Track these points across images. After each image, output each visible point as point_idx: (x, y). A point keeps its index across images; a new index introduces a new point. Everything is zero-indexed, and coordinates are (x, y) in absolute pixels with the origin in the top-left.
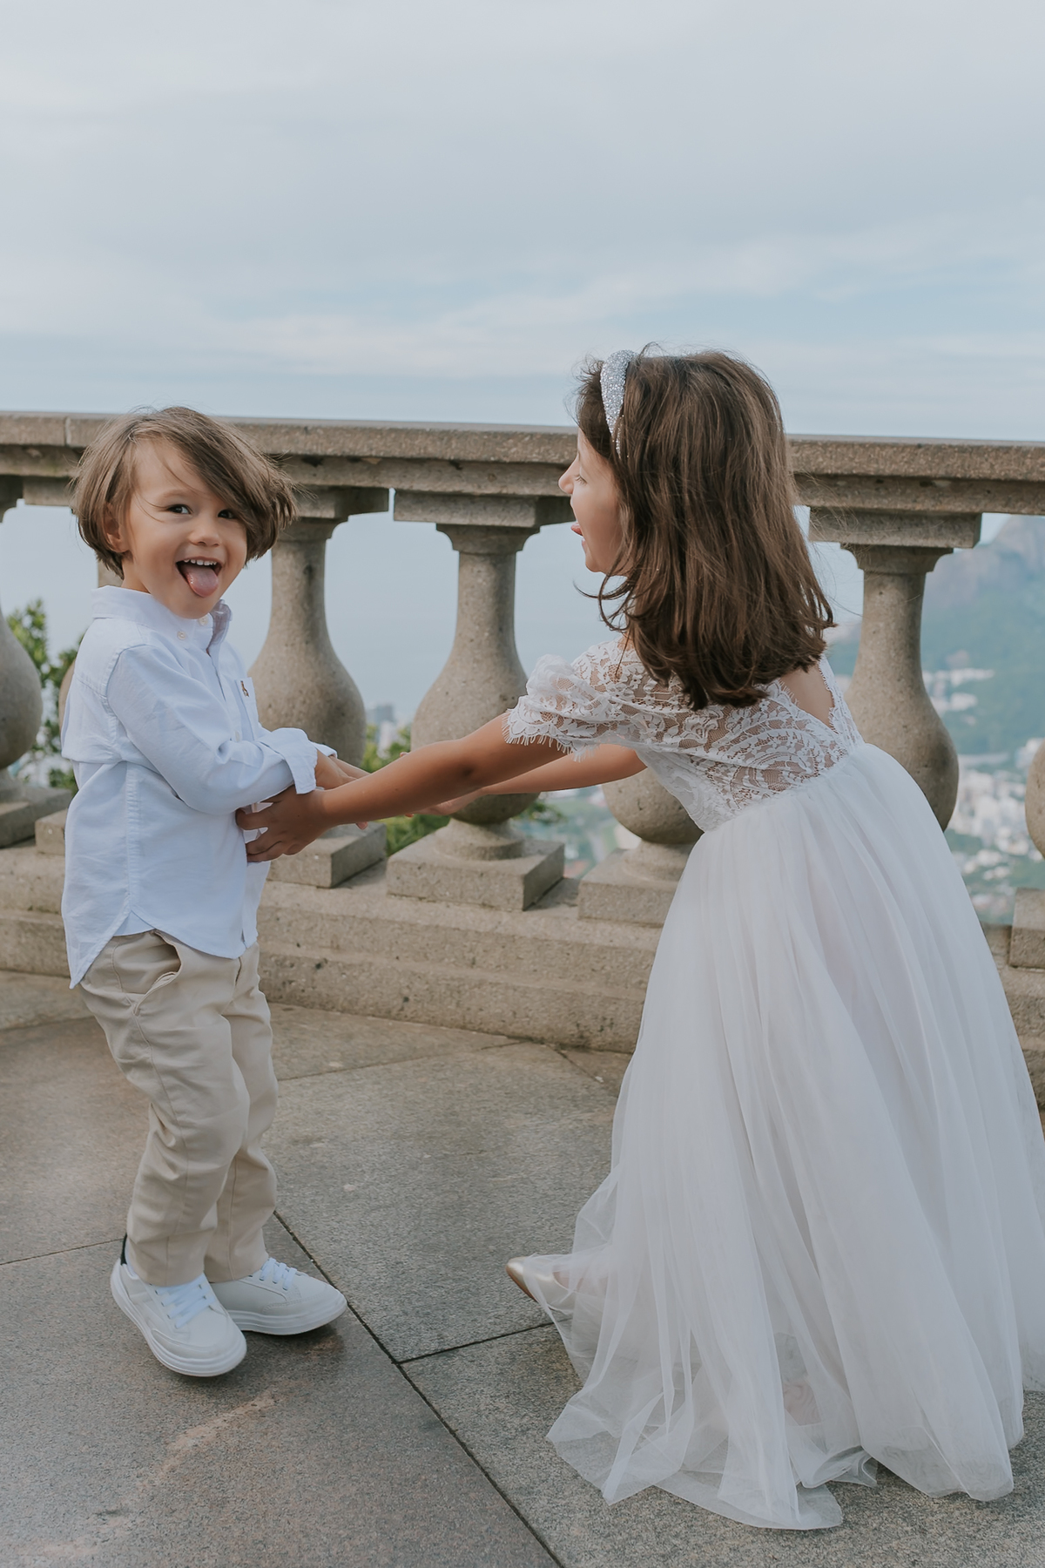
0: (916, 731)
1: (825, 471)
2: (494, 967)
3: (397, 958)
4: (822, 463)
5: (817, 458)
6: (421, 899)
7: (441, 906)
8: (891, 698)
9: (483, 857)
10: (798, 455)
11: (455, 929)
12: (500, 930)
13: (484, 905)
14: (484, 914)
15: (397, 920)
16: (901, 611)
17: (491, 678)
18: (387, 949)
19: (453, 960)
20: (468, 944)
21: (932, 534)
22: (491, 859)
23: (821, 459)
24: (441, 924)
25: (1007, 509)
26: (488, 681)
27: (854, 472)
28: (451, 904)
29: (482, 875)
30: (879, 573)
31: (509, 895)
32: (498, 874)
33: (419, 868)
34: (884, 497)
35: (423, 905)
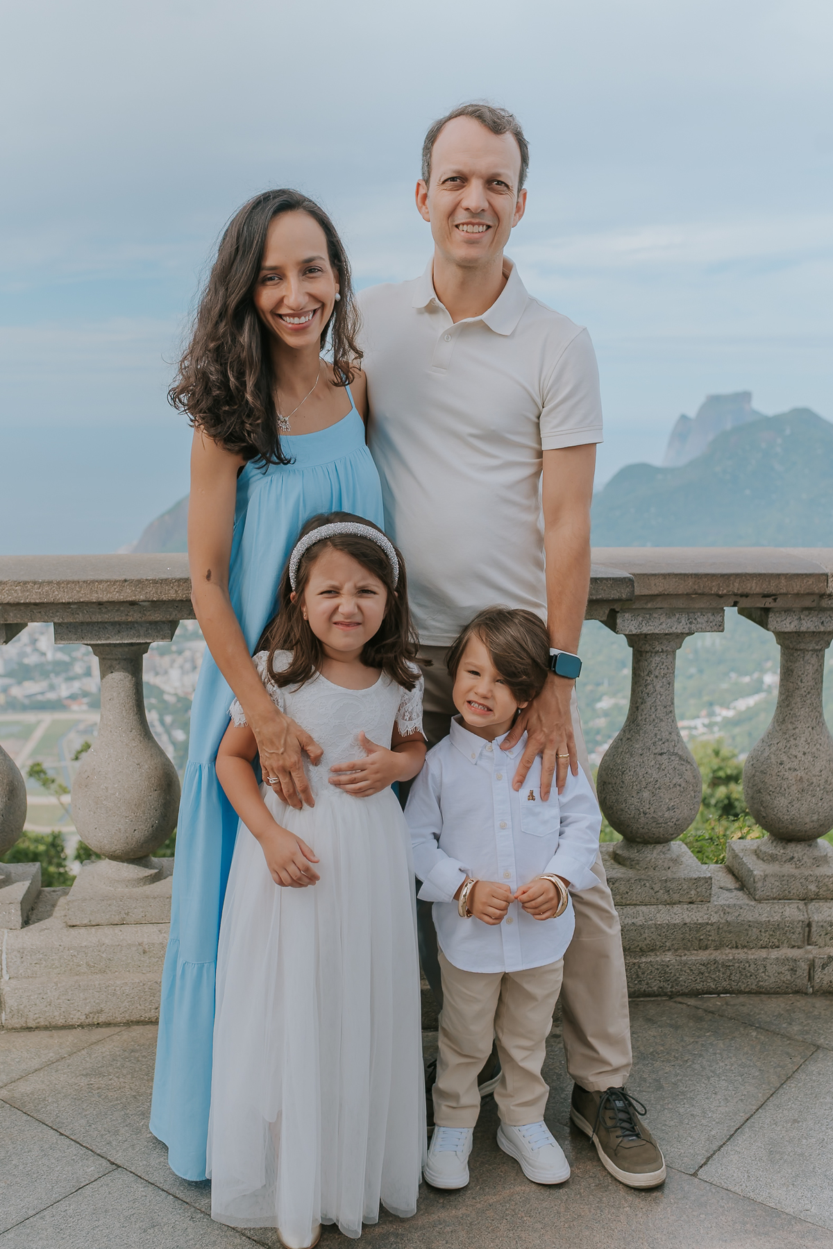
0: (147, 766)
1: (61, 601)
4: (58, 595)
5: (54, 592)
8: (127, 745)
10: (40, 590)
16: (127, 683)
21: (142, 633)
23: (56, 593)
25: (190, 617)
27: (82, 600)
30: (110, 659)
34: (105, 613)
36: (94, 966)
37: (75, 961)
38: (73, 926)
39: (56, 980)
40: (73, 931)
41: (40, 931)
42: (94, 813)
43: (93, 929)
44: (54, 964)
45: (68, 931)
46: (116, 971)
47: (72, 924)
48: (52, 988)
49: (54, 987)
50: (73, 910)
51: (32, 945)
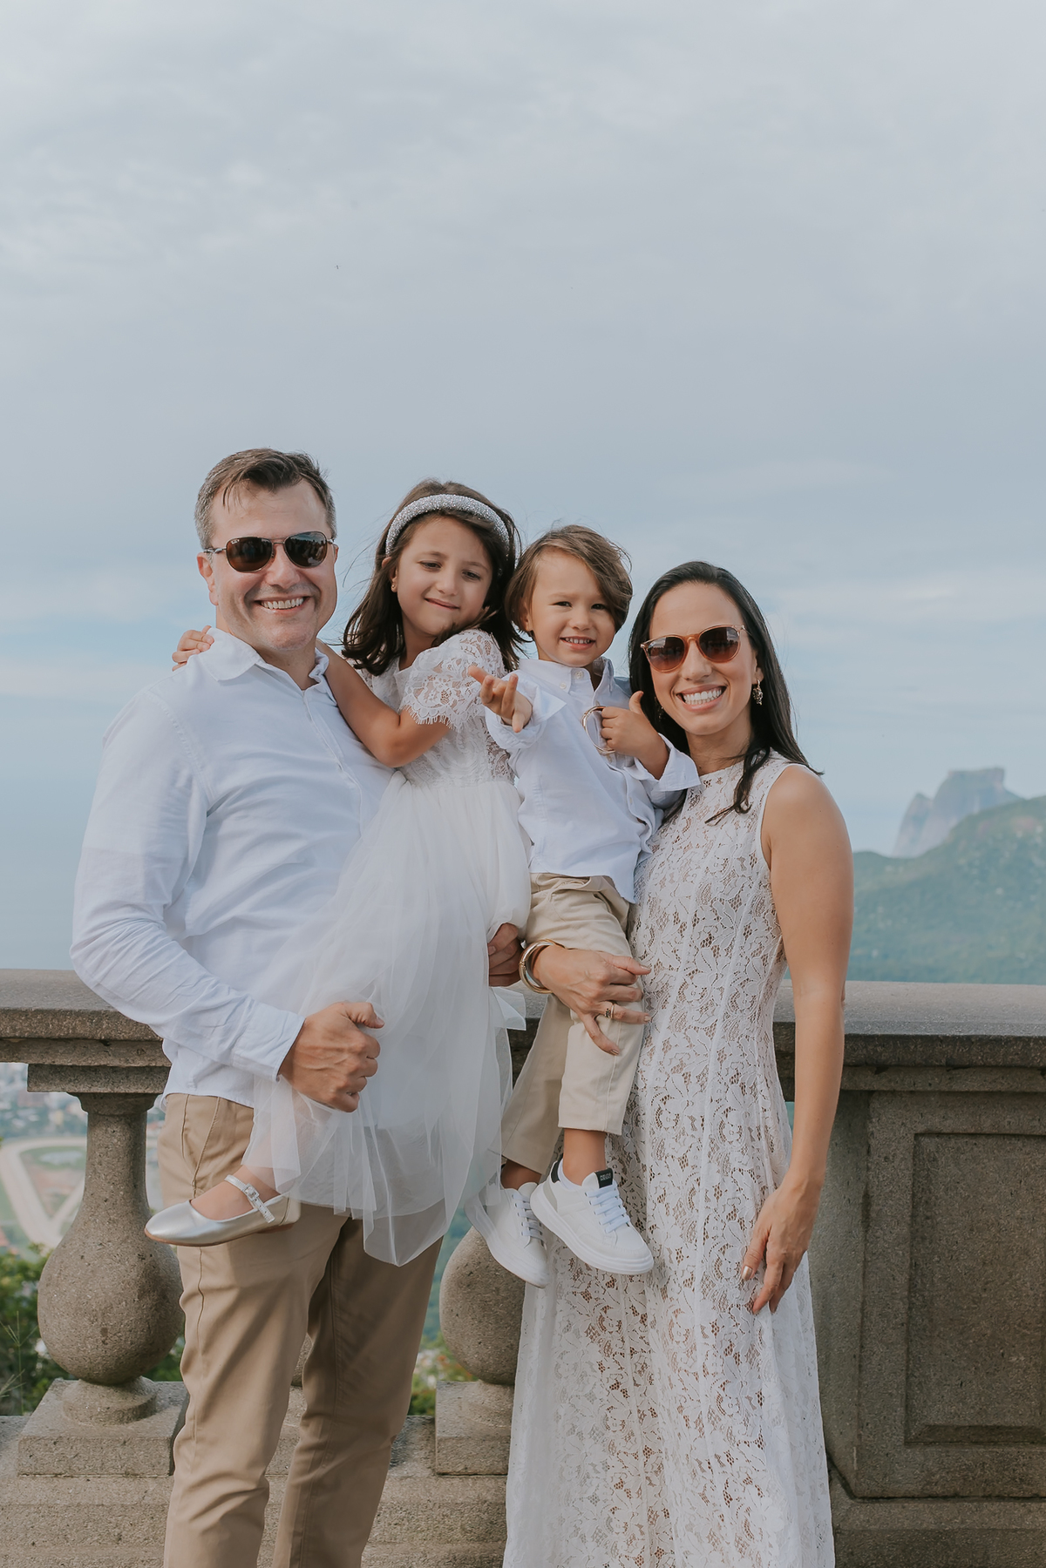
2: (141, 1540)
3: (33, 1544)
6: (56, 1475)
7: (80, 1481)
9: (121, 1421)
11: (98, 1506)
12: (148, 1500)
13: (127, 1474)
14: (130, 1485)
15: (32, 1503)
17: (128, 1237)
18: (22, 1535)
19: (96, 1538)
20: (112, 1520)
22: (129, 1421)
24: (83, 1502)
26: (124, 1241)
28: (90, 1477)
29: (125, 1442)
31: (154, 1461)
32: (142, 1439)
33: (55, 1443)
35: (61, 1483)
36: (471, 1531)
37: (447, 1522)
38: (444, 1474)
39: (422, 1549)
40: (445, 1483)
41: (401, 1480)
42: (480, 1322)
43: (470, 1481)
44: (419, 1526)
45: (437, 1480)
46: (499, 1540)
47: (441, 1471)
48: (419, 1560)
49: (422, 1559)
50: (444, 1452)
51: (392, 1499)
